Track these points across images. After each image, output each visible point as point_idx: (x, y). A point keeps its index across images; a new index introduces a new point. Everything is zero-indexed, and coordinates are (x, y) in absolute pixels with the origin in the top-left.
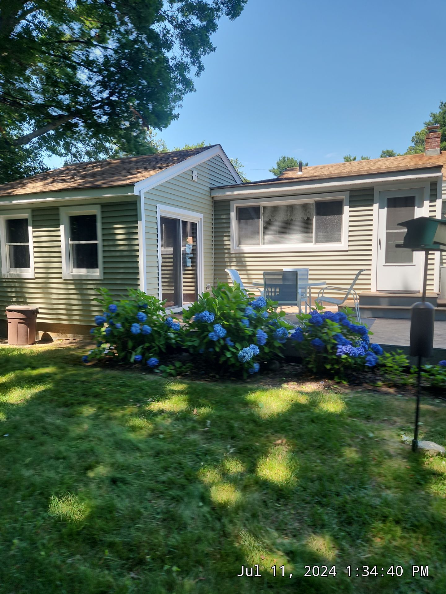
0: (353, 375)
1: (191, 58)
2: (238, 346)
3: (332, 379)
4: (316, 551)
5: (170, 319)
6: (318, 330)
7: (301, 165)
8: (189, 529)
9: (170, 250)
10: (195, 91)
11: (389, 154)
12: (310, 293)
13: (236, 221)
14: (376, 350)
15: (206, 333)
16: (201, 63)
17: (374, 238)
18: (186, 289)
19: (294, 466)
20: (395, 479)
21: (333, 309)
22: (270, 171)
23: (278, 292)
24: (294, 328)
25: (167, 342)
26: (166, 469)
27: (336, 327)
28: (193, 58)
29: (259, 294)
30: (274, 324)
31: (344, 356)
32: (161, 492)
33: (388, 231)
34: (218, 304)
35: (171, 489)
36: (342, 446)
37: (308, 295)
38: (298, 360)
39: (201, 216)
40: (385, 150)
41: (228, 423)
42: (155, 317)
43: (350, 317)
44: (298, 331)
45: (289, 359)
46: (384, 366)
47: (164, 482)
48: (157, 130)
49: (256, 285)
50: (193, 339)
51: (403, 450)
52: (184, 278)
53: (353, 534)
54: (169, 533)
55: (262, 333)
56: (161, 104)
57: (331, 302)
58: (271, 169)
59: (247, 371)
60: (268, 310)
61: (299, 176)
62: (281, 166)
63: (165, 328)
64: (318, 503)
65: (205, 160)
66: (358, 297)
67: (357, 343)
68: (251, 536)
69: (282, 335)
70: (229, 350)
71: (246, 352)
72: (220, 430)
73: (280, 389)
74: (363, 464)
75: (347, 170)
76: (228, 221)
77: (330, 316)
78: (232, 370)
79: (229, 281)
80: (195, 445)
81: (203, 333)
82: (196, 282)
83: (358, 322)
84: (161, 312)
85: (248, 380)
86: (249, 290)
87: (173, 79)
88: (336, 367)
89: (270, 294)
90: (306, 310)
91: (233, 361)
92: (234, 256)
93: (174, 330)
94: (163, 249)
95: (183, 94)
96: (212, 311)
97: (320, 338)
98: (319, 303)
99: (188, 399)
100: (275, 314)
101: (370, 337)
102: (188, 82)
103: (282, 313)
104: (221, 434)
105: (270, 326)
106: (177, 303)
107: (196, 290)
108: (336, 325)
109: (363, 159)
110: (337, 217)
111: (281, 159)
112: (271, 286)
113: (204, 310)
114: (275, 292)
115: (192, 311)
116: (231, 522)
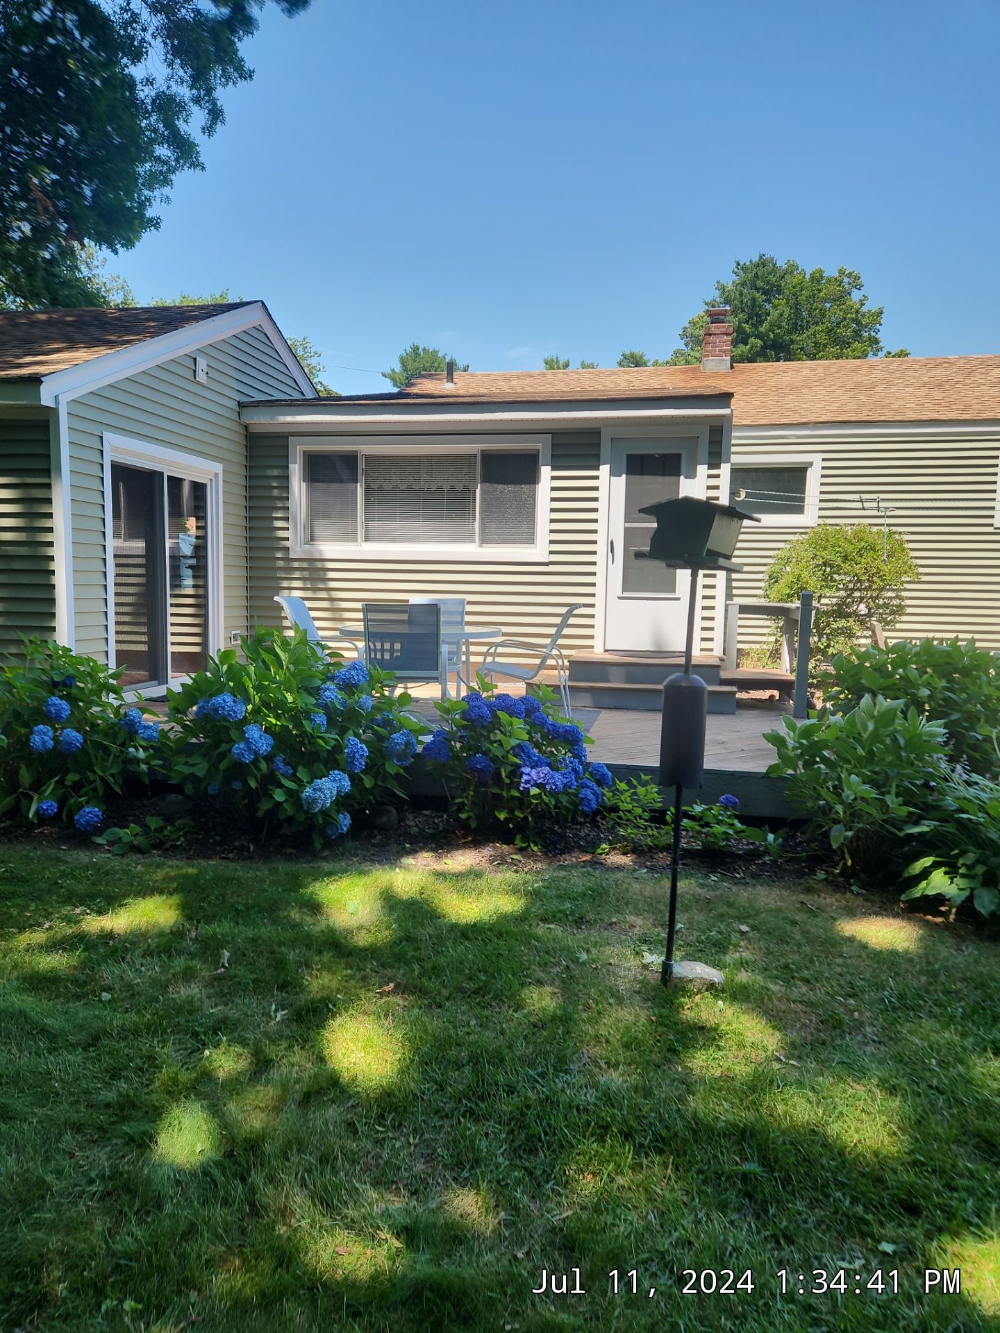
0: (555, 833)
1: (192, 87)
2: (302, 774)
3: (508, 840)
4: (458, 1219)
5: (134, 713)
6: (482, 735)
7: (451, 367)
8: (168, 1208)
9: (139, 546)
10: (203, 168)
11: (636, 361)
12: (468, 654)
13: (304, 485)
14: (601, 776)
15: (224, 747)
16: (216, 104)
17: (601, 538)
18: (178, 641)
19: (420, 1038)
20: (627, 1046)
21: (516, 689)
22: (384, 375)
23: (397, 651)
24: (430, 732)
25: (124, 770)
26: (115, 1074)
27: (519, 730)
28: (198, 89)
29: (354, 655)
30: (386, 723)
31: (534, 791)
32: (101, 1129)
33: (628, 525)
34: (254, 677)
35: (125, 1119)
36: (522, 985)
37: (464, 658)
38: (439, 803)
39: (218, 468)
40: (628, 352)
41: (273, 952)
42: (95, 709)
43: (549, 707)
44: (440, 738)
45: (419, 803)
46: (615, 809)
47: (108, 1105)
48: (105, 251)
49: (348, 635)
50: (191, 761)
51: (644, 983)
52: (173, 615)
53: (539, 1172)
54: (118, 1224)
55: (357, 746)
56: (116, 189)
57: (509, 673)
58: (388, 370)
59: (322, 832)
60: (374, 692)
61: (447, 392)
62: (409, 367)
63: (122, 737)
64: (471, 1114)
65: (226, 335)
66: (566, 663)
67: (561, 763)
68: (315, 1205)
69: (403, 747)
70: (280, 786)
71: (320, 790)
72: (252, 972)
73: (397, 870)
74: (564, 1019)
75: (549, 388)
76: (283, 484)
77: (505, 703)
78: (286, 830)
79: (286, 623)
80: (190, 1012)
81: (217, 744)
82: (205, 626)
83: (566, 715)
84: (112, 695)
85: (326, 853)
86: (330, 644)
87: (148, 133)
88: (519, 814)
89: (379, 656)
90: (456, 691)
91: (289, 809)
92: (296, 565)
93: (145, 740)
94: (120, 543)
95: (172, 170)
96: (240, 692)
97: (485, 753)
98: (486, 676)
99: (178, 904)
100: (389, 701)
101: (588, 750)
102: (184, 145)
103: (405, 697)
104: (255, 981)
105: (376, 728)
106: (157, 675)
107: (205, 644)
108: (518, 724)
109: (584, 366)
110: (526, 488)
111: (409, 350)
112: (382, 637)
113: (220, 692)
114: (392, 650)
115: (190, 695)
116: (271, 1179)
